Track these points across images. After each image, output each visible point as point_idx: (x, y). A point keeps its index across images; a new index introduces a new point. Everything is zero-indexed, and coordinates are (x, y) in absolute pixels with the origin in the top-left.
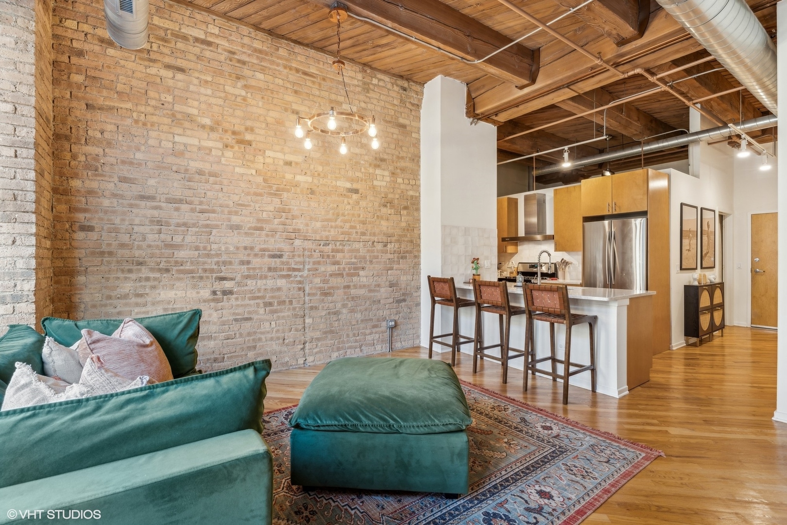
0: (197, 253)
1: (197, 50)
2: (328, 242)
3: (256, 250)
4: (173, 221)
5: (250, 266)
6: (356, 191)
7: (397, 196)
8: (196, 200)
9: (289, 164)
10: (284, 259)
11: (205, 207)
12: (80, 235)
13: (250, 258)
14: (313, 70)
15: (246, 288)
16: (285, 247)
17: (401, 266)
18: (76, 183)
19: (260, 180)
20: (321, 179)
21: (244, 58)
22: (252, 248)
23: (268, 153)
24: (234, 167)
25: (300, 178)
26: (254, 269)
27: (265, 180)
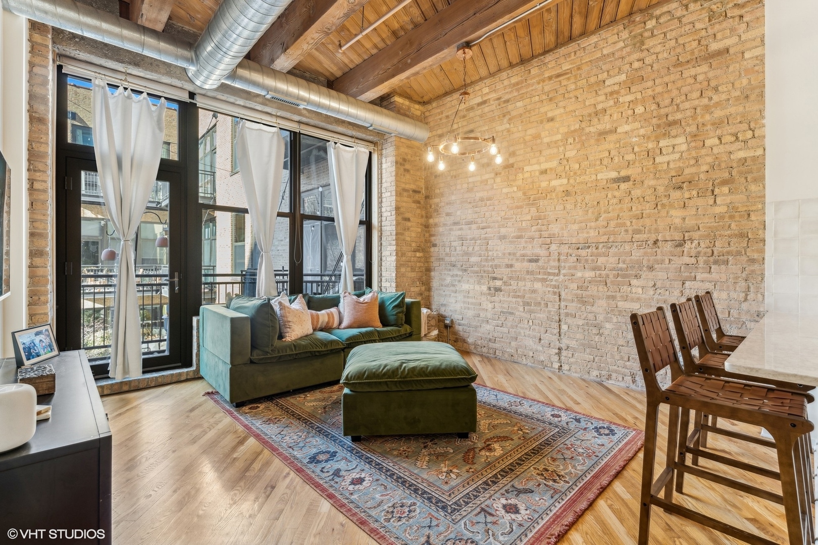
0: (480, 258)
1: (479, 112)
2: (587, 245)
3: (518, 254)
4: (469, 237)
5: (513, 269)
6: (626, 179)
7: (705, 168)
8: (479, 220)
9: (544, 172)
10: (540, 263)
11: (485, 224)
12: (432, 249)
13: (513, 262)
14: (566, 67)
15: (511, 287)
16: (542, 252)
17: (714, 276)
18: (431, 221)
19: (520, 194)
20: (578, 178)
21: (506, 97)
22: (514, 254)
23: (527, 168)
24: (502, 189)
25: (555, 183)
26: (515, 271)
27: (524, 194)
